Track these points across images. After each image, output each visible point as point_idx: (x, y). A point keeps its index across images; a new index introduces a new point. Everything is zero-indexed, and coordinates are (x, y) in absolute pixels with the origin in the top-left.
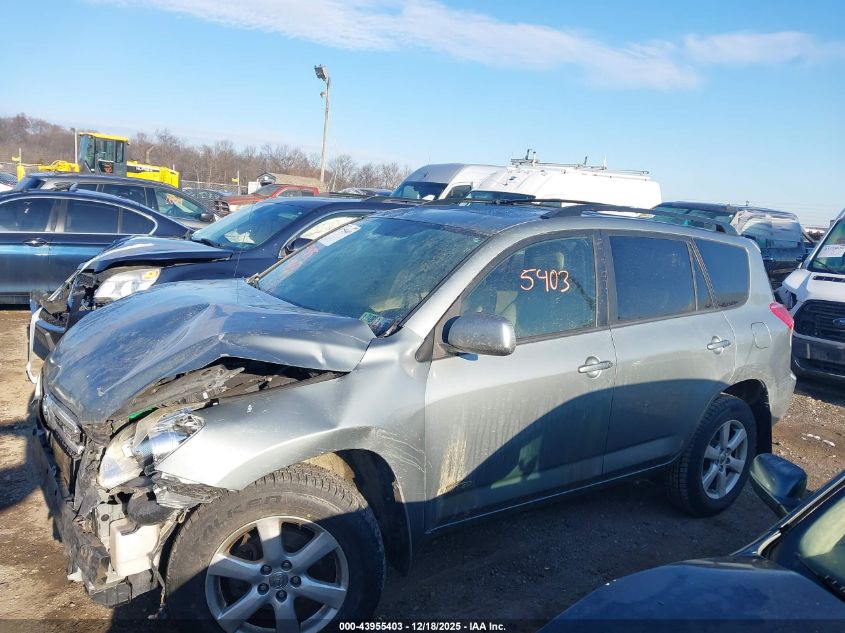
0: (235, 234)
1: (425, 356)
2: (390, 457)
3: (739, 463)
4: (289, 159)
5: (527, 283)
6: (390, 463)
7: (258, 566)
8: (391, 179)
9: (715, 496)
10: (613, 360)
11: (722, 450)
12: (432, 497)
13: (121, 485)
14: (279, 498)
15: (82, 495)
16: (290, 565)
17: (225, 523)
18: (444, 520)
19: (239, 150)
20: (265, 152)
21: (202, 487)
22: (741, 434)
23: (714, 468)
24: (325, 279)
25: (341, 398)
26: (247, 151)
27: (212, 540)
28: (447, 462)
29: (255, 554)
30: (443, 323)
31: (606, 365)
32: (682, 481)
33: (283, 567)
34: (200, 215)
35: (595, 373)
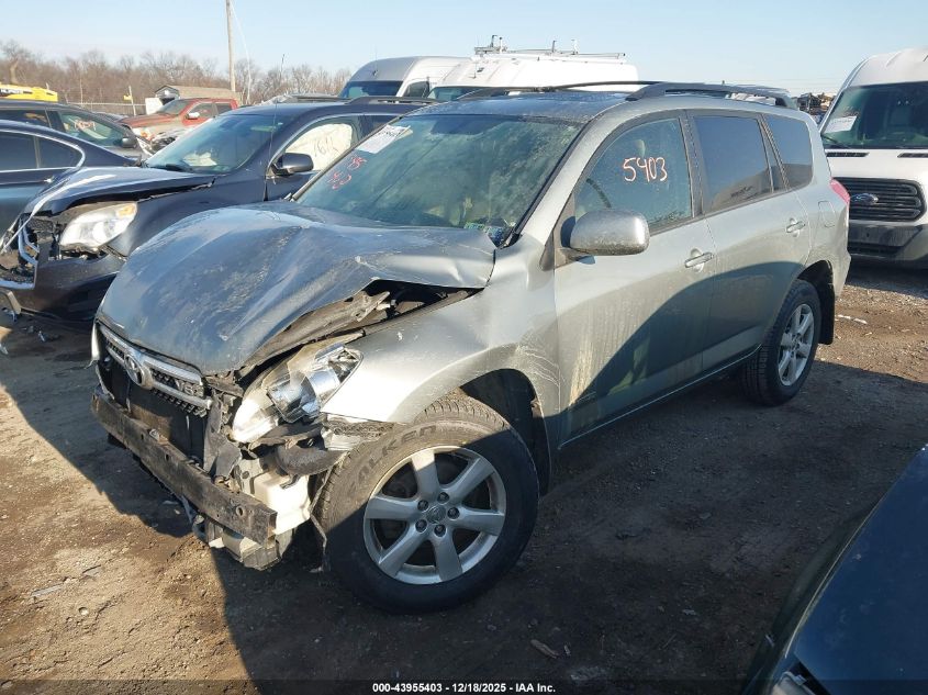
0: (194, 156)
1: (548, 264)
2: (533, 374)
3: (805, 348)
4: (177, 68)
5: (630, 174)
6: (532, 380)
7: (413, 503)
8: (303, 83)
9: (787, 383)
10: (713, 251)
11: (794, 336)
12: (564, 408)
13: (263, 437)
14: (433, 428)
15: (214, 454)
16: (447, 495)
17: (381, 462)
18: (573, 434)
19: (113, 61)
20: (145, 62)
21: (372, 425)
22: (809, 317)
23: (787, 354)
24: (395, 191)
25: (482, 316)
26: (123, 61)
27: (369, 481)
28: (577, 374)
29: (408, 490)
30: (560, 225)
31: (708, 257)
32: (761, 371)
33: (439, 499)
34: (121, 140)
35: (698, 266)
